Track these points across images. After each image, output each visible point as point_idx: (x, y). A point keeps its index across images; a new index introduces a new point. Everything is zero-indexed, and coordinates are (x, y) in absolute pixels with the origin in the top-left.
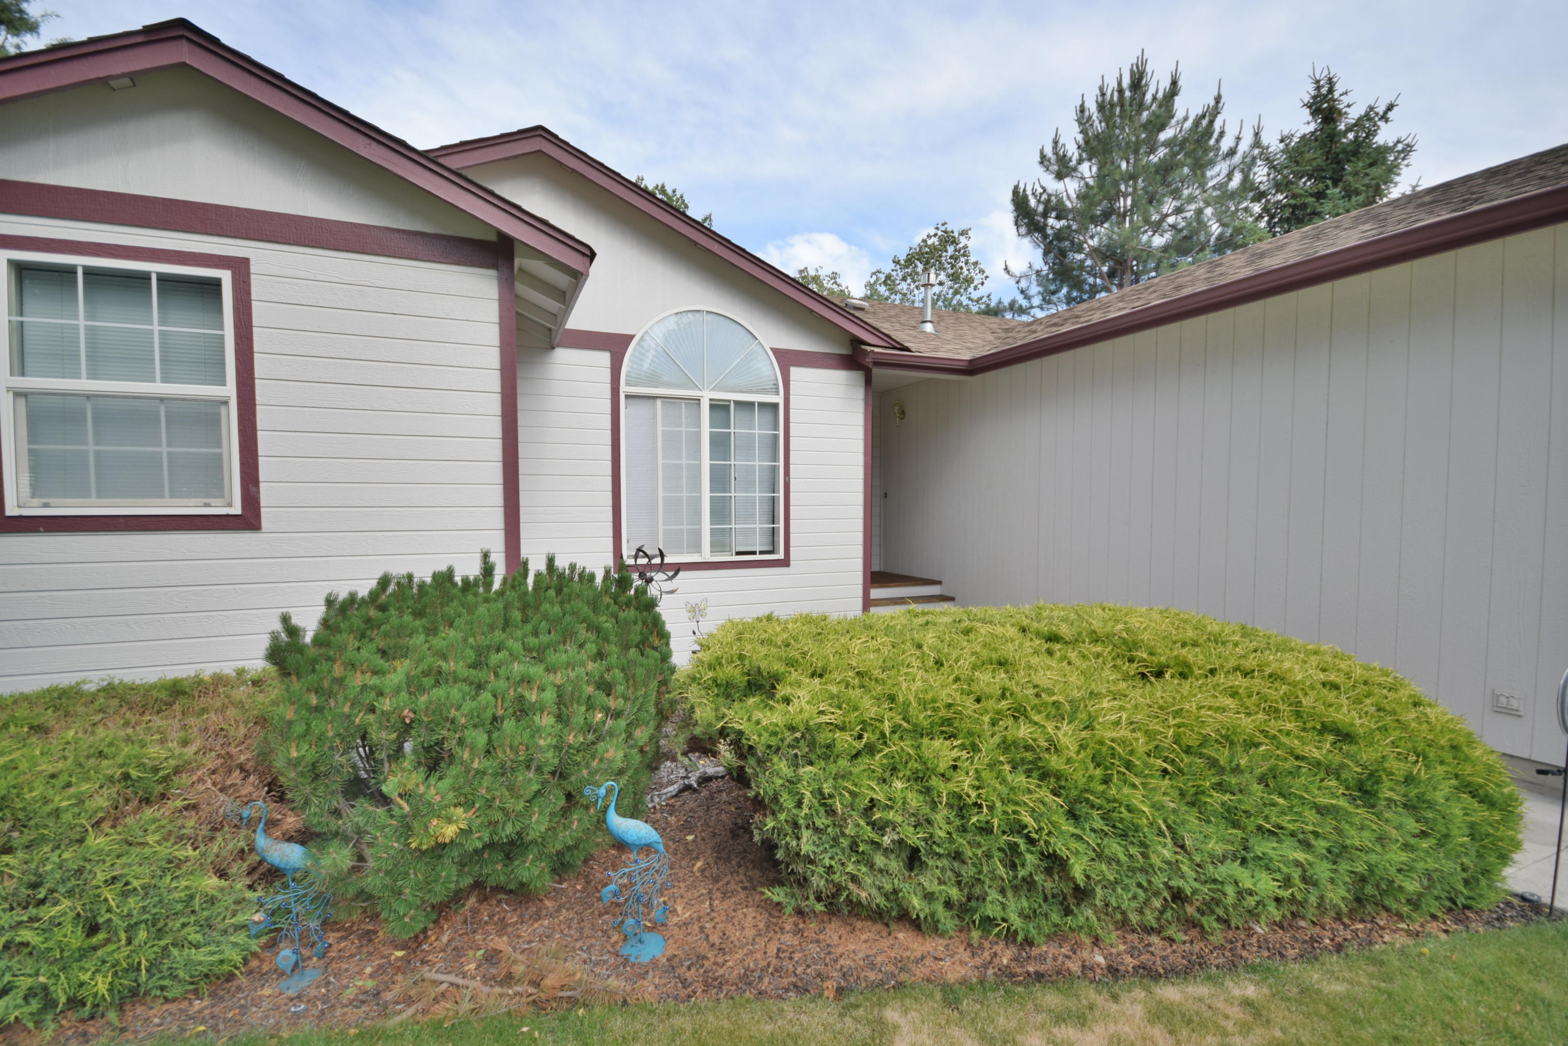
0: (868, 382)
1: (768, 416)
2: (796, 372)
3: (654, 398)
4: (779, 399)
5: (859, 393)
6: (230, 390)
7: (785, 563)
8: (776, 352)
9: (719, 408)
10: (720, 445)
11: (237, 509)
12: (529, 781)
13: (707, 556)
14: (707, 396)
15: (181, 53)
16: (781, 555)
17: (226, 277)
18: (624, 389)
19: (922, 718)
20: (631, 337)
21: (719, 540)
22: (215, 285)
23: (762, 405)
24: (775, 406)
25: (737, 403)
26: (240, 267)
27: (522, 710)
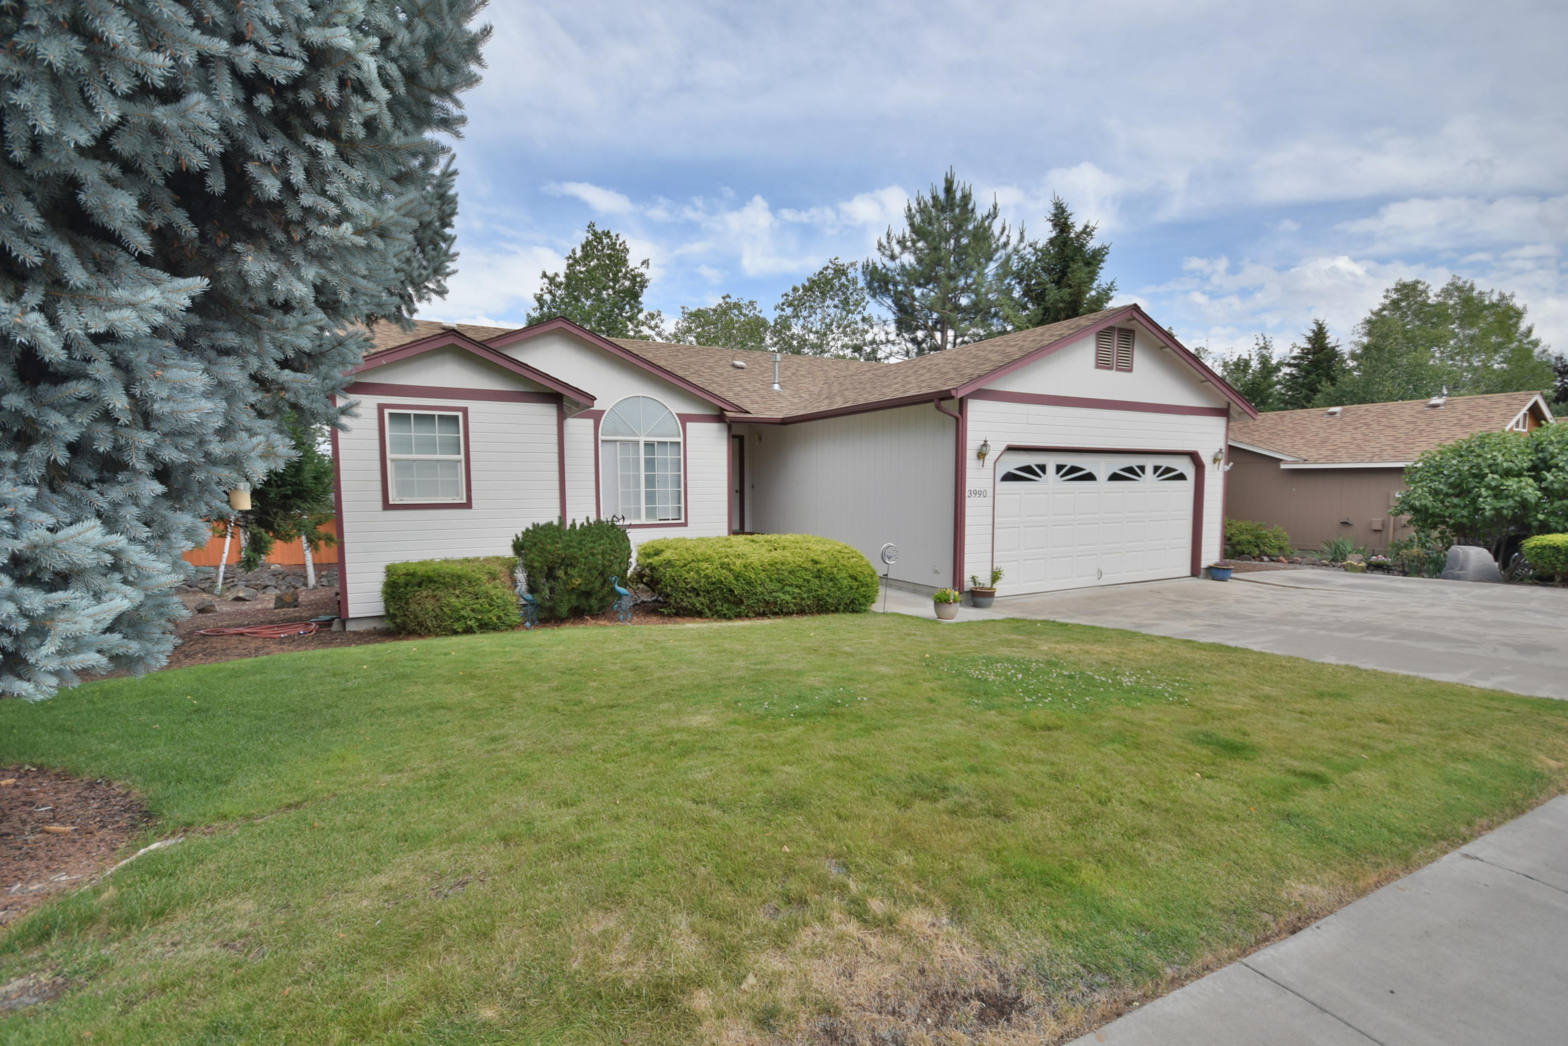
0: (730, 429)
1: (675, 448)
2: (689, 425)
3: (615, 441)
4: (681, 440)
5: (725, 435)
6: (462, 457)
7: (685, 524)
8: (679, 415)
9: (649, 445)
10: (650, 464)
11: (464, 501)
12: (596, 573)
13: (643, 521)
14: (642, 440)
15: (450, 340)
16: (683, 521)
17: (460, 414)
18: (601, 437)
19: (700, 558)
20: (603, 412)
21: (651, 512)
22: (457, 418)
23: (672, 443)
24: (679, 443)
25: (659, 443)
26: (465, 411)
27: (593, 554)
